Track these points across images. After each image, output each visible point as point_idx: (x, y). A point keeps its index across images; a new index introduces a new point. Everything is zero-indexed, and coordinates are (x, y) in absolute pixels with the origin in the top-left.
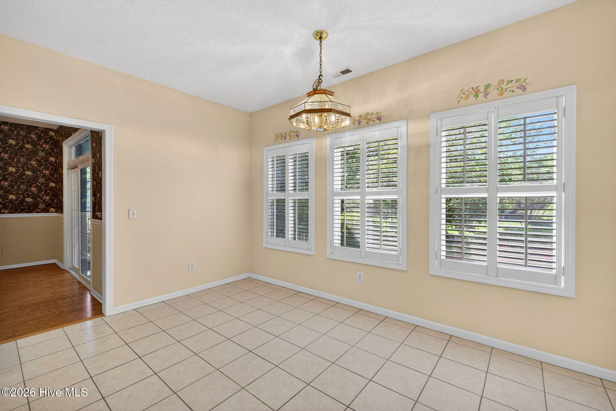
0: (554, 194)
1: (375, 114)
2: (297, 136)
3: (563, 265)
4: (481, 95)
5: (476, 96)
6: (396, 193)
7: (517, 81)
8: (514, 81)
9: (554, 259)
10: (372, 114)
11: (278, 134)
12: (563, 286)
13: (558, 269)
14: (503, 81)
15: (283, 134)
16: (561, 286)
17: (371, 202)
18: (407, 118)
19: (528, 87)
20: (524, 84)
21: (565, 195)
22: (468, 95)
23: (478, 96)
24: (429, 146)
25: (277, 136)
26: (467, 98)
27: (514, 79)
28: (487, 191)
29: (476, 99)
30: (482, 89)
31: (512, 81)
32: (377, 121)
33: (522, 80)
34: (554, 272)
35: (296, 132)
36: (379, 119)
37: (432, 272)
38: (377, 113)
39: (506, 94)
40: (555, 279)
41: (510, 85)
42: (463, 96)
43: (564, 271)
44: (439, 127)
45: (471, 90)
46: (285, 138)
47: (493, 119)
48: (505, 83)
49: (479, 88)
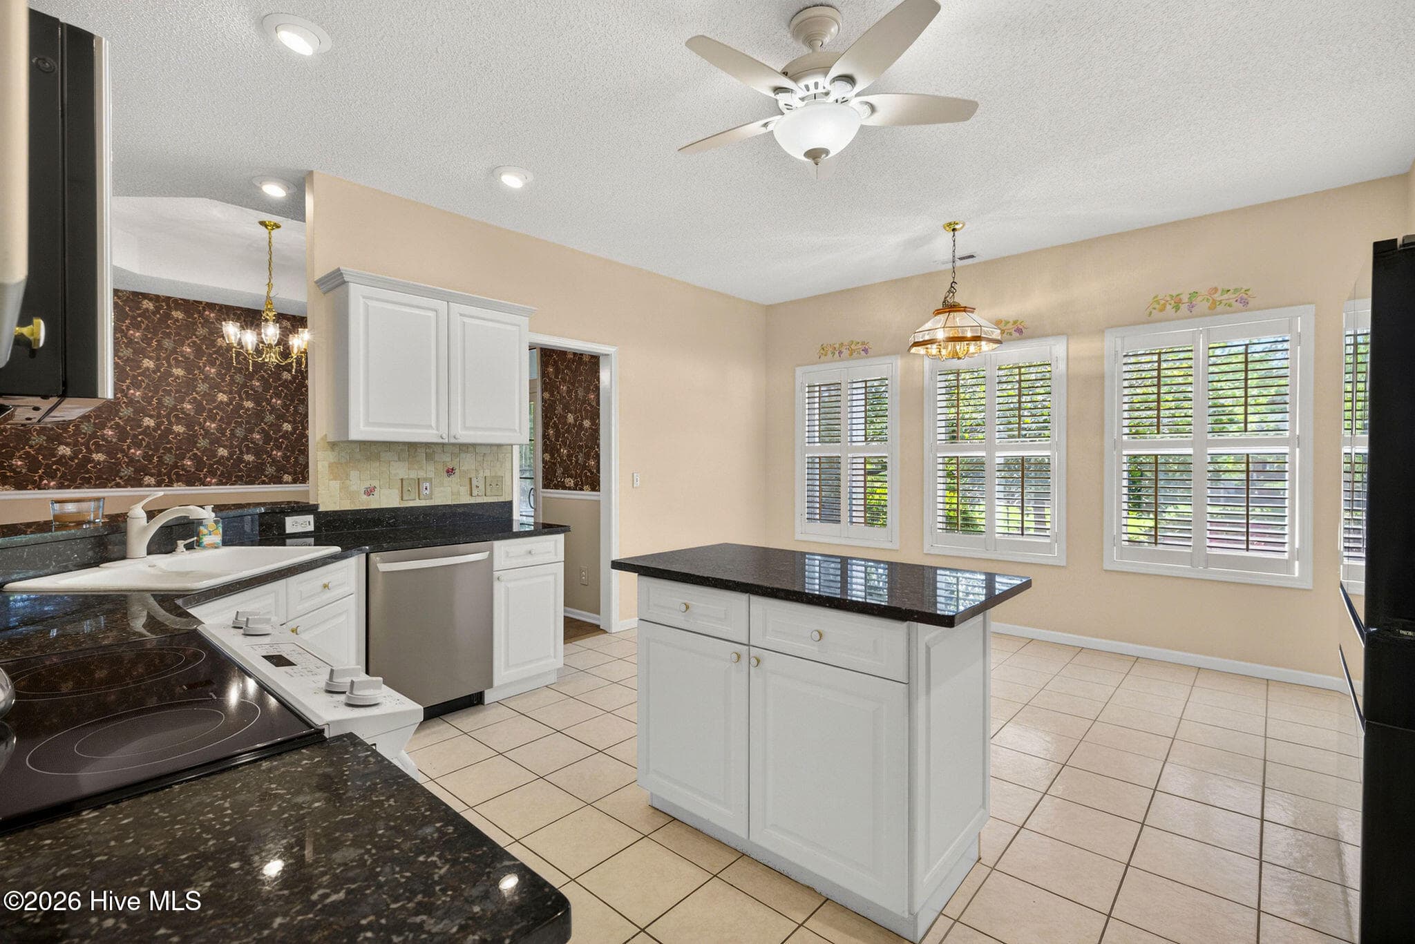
0: (1286, 449)
1: (1012, 322)
2: (866, 351)
3: (1297, 546)
4: (1184, 308)
5: (1177, 309)
6: (1049, 447)
7: (1236, 290)
8: (1232, 291)
9: (1286, 539)
10: (1007, 323)
11: (825, 345)
12: (1297, 575)
13: (1291, 553)
14: (1216, 290)
15: (837, 346)
16: (1294, 574)
17: (1002, 461)
18: (1066, 331)
19: (1252, 302)
20: (1245, 296)
21: (1300, 452)
22: (1164, 305)
23: (1178, 309)
24: (1104, 377)
25: (823, 349)
26: (1162, 310)
27: (1232, 288)
28: (1192, 444)
29: (1176, 312)
30: (1185, 298)
31: (1229, 291)
32: (1016, 335)
33: (1242, 291)
34: (1286, 556)
35: (863, 343)
36: (1019, 331)
37: (1107, 566)
38: (1015, 322)
39: (1220, 308)
40: (1287, 565)
41: (1226, 296)
42: (1157, 306)
43: (1297, 555)
44: (1119, 349)
45: (1168, 299)
46: (840, 353)
47: (1201, 340)
48: (1219, 292)
49: (1181, 296)
